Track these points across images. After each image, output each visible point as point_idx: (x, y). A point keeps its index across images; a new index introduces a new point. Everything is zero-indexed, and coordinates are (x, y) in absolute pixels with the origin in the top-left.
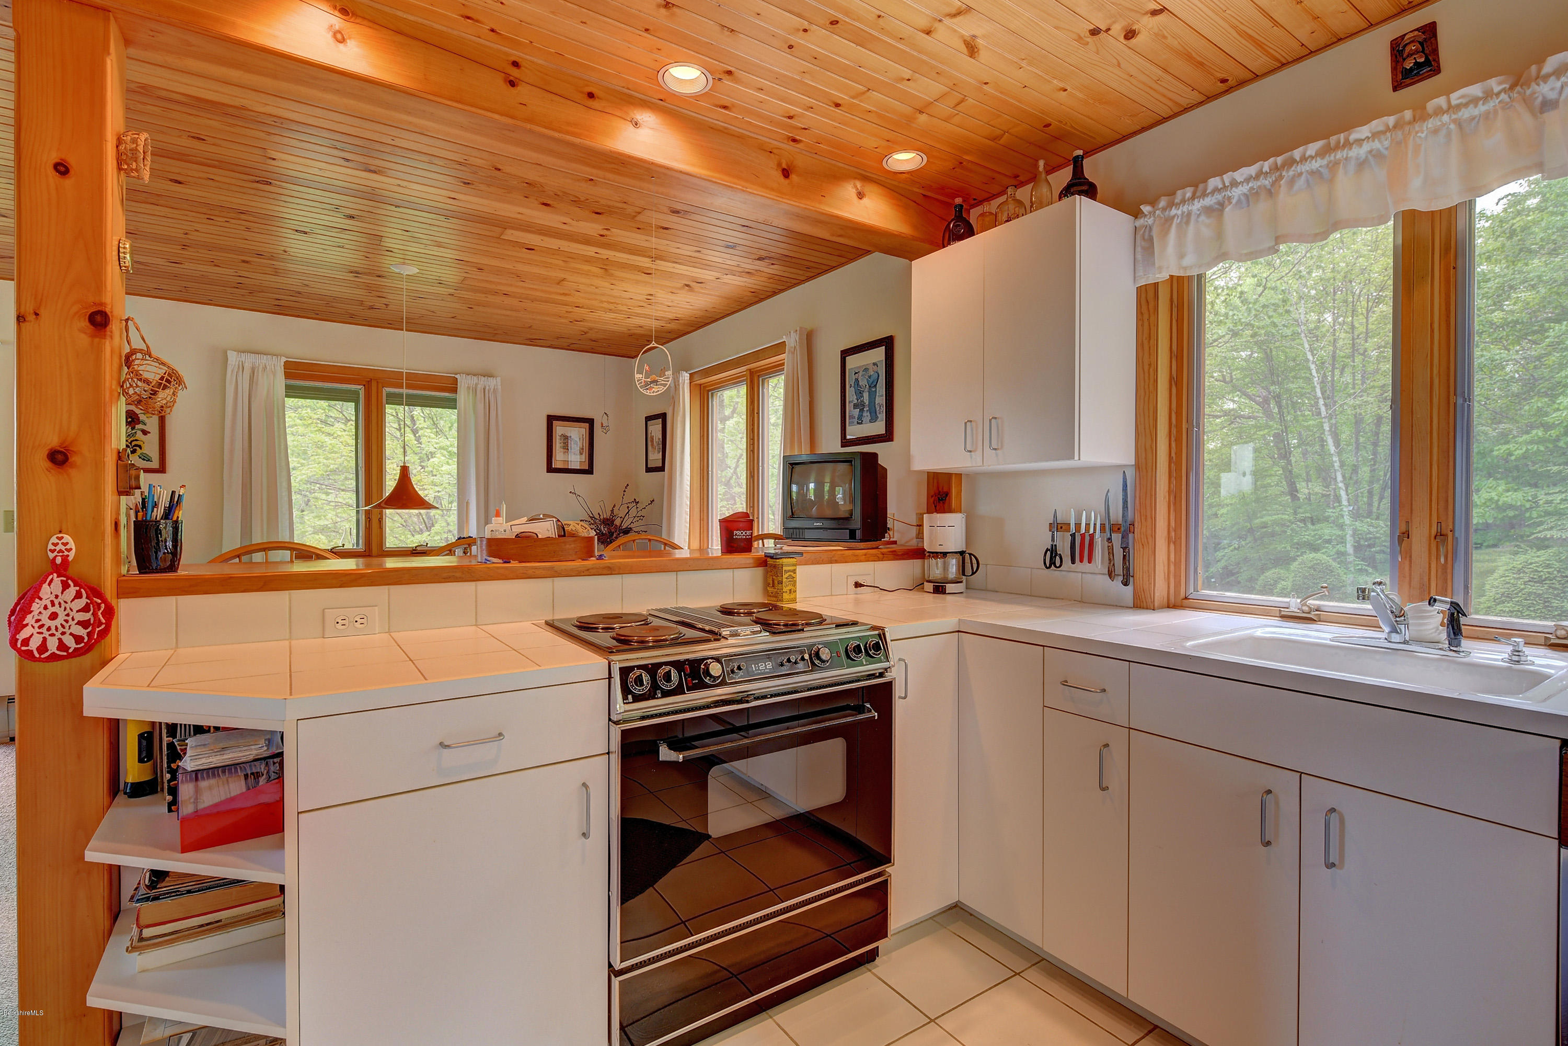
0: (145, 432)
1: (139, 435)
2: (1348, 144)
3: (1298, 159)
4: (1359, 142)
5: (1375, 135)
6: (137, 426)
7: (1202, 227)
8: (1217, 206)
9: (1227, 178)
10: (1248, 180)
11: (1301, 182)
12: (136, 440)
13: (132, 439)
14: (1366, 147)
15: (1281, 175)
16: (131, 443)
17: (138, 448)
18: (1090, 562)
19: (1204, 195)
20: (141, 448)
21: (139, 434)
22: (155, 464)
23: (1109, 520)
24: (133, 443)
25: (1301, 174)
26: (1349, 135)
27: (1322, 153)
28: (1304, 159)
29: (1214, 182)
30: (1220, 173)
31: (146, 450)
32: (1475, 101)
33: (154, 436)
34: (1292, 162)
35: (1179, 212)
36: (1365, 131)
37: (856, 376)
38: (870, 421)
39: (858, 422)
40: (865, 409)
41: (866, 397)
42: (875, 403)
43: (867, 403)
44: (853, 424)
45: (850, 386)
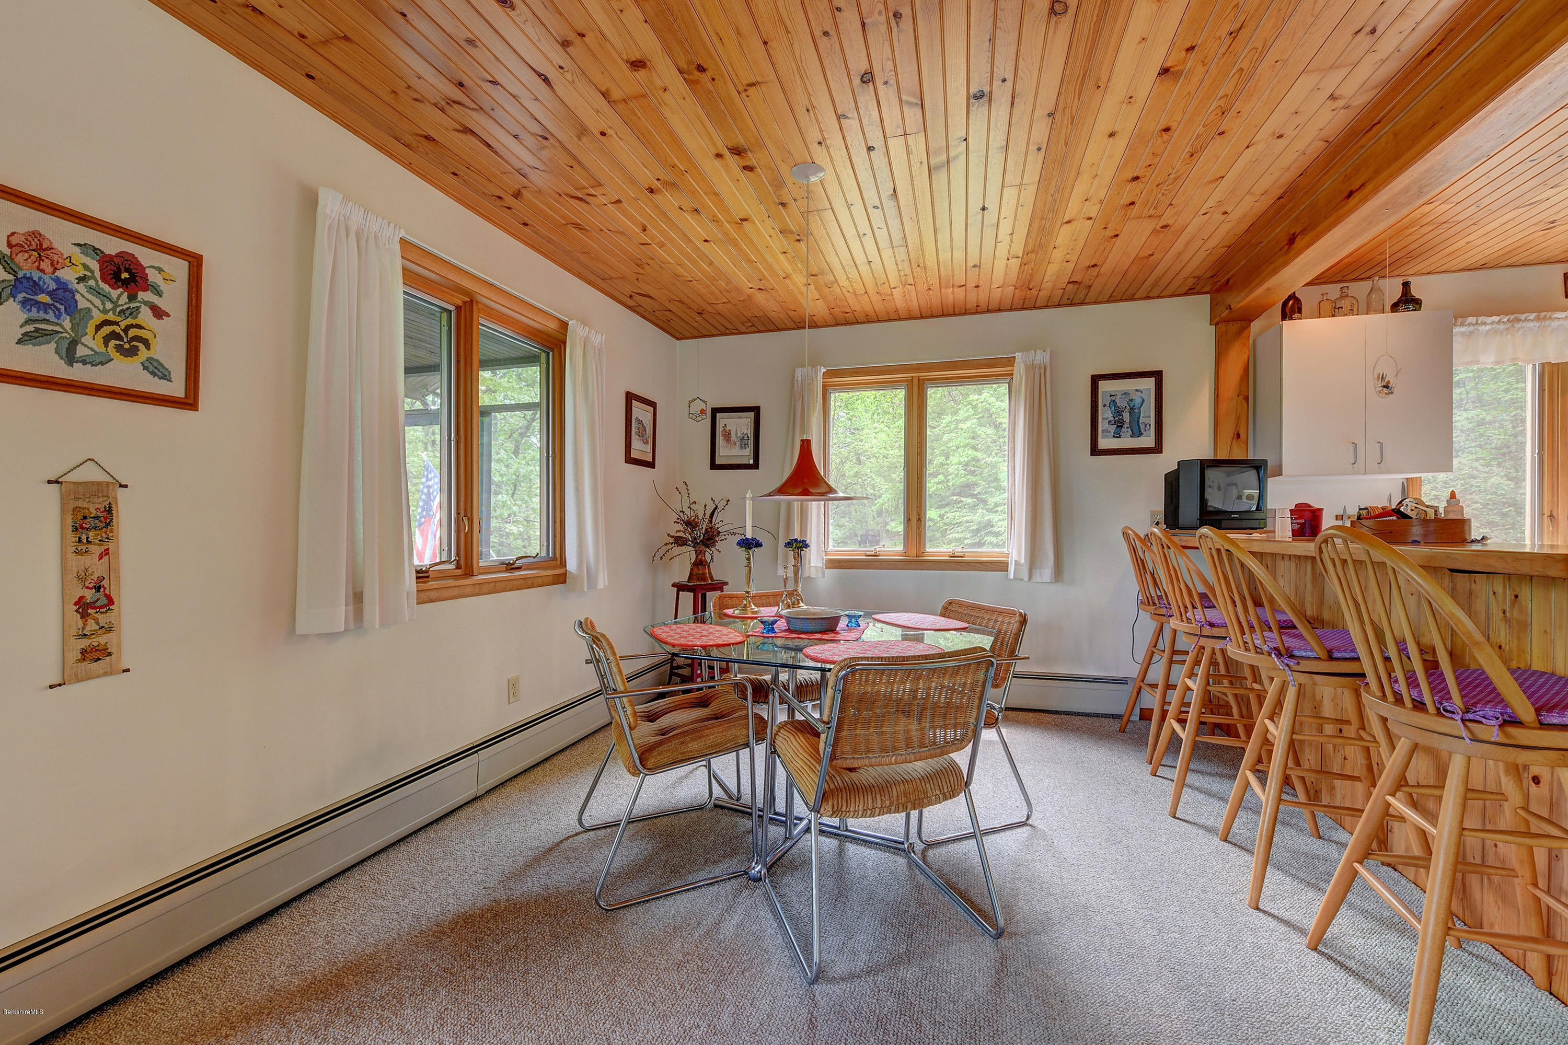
0: (159, 313)
1: (145, 316)
2: (1550, 319)
3: (1523, 319)
4: (1559, 319)
5: (1566, 318)
6: (141, 295)
9: (1481, 319)
10: (1492, 323)
12: (139, 327)
13: (129, 321)
14: (1560, 323)
16: (126, 330)
17: (141, 346)
19: (1462, 325)
20: (148, 346)
21: (146, 313)
22: (177, 388)
24: (132, 332)
25: (1524, 327)
26: (1552, 314)
27: (1538, 319)
28: (1526, 320)
29: (1471, 320)
31: (159, 351)
33: (176, 325)
34: (1519, 320)
36: (1562, 315)
37: (1113, 398)
38: (1131, 436)
39: (1114, 436)
40: (1125, 426)
41: (1126, 416)
42: (1138, 422)
43: (1128, 421)
44: (1107, 437)
45: (1105, 406)
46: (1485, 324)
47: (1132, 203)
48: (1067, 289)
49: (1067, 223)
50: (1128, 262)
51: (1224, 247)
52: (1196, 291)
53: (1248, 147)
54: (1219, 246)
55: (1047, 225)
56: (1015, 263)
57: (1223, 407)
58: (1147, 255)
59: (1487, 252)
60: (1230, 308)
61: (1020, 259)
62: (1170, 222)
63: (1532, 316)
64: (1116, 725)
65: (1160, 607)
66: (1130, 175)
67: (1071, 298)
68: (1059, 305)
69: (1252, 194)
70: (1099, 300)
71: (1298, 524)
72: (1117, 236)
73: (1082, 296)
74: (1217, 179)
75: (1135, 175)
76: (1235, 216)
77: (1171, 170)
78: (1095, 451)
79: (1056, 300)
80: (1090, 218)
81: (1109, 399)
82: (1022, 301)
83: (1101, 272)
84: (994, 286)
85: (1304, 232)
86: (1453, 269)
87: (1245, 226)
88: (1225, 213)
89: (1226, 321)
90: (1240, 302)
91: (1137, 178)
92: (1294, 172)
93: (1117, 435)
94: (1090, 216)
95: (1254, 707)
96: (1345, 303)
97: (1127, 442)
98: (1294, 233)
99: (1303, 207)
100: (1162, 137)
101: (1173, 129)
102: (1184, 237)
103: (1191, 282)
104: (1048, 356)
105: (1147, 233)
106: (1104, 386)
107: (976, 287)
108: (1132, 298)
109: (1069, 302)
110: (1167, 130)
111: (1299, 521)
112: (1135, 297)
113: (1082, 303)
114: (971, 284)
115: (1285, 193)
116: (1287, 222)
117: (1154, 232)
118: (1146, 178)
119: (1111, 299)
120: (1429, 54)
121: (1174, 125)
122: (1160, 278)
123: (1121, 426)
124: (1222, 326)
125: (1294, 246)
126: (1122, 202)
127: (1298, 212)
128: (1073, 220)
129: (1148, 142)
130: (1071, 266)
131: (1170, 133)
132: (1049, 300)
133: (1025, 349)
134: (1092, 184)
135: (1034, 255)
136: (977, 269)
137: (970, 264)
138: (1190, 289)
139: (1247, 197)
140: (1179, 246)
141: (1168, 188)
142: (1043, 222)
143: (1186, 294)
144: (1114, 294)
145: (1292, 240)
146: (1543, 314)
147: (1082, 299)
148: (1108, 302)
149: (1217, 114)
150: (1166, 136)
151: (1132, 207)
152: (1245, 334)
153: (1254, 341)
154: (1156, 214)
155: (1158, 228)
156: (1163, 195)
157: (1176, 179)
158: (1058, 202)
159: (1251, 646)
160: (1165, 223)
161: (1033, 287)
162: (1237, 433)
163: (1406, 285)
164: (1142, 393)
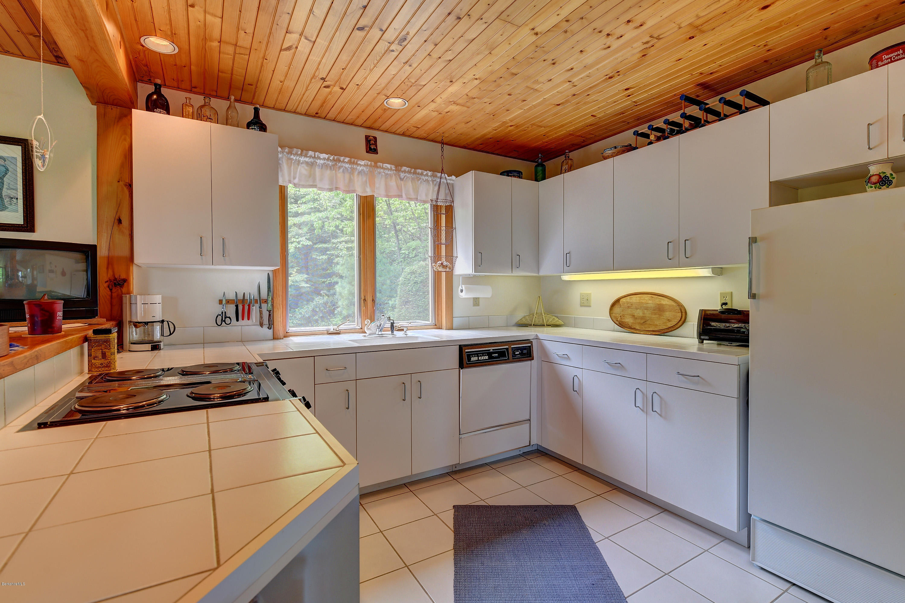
2: (357, 164)
3: (342, 161)
4: (361, 165)
5: (365, 165)
7: (303, 170)
8: (310, 163)
9: (317, 154)
10: (324, 159)
11: (341, 170)
14: (362, 168)
15: (336, 163)
18: (249, 319)
19: (306, 156)
23: (260, 297)
25: (342, 167)
26: (358, 161)
27: (350, 162)
28: (343, 162)
29: (311, 153)
30: (315, 151)
32: (388, 169)
35: (294, 158)
36: (362, 163)
42: (2, 193)
46: (319, 158)
63: (347, 160)
96: (207, 112)
124: (104, 107)
146: (353, 160)
152: (126, 120)
162: (117, 217)
163: (257, 111)
164: (5, 161)
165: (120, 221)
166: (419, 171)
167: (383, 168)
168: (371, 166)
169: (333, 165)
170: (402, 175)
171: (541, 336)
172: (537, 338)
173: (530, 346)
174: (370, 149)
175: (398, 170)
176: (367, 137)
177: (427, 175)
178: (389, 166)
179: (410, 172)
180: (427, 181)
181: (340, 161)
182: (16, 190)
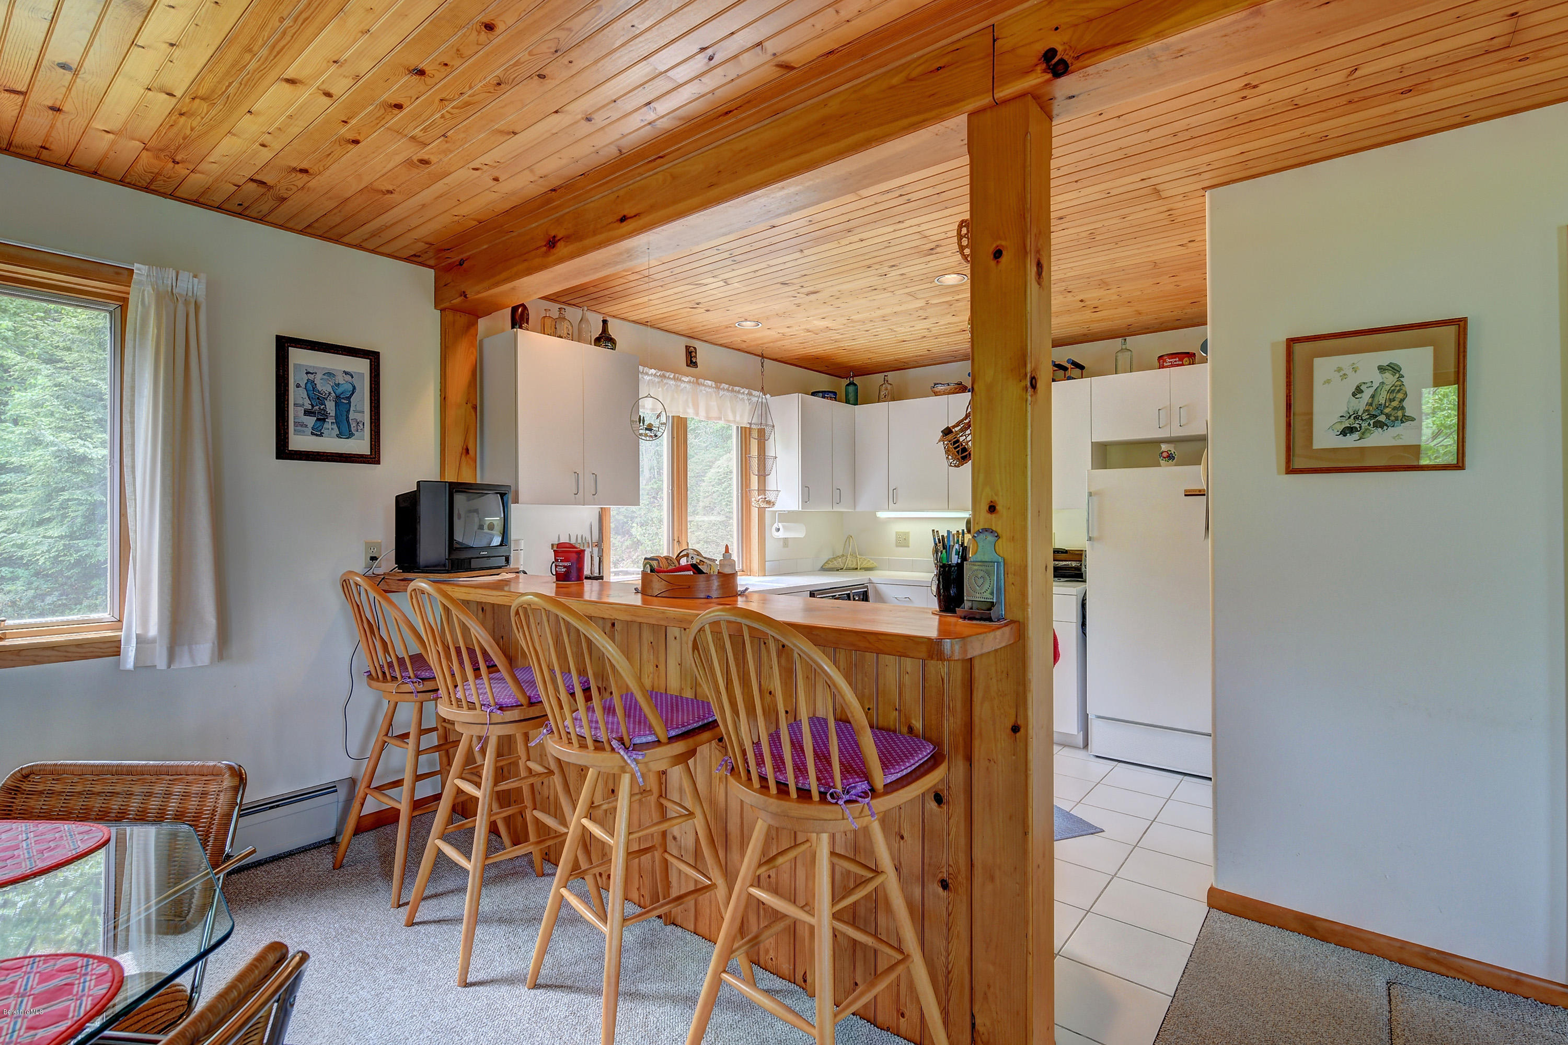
2: (680, 380)
3: (667, 377)
4: (684, 382)
5: (687, 382)
11: (667, 388)
14: (685, 385)
25: (668, 384)
26: (681, 377)
32: (708, 386)
36: (686, 379)
37: (311, 377)
38: (337, 436)
39: (312, 434)
40: (329, 420)
41: (330, 406)
42: (347, 417)
43: (333, 414)
44: (302, 433)
45: (298, 386)
46: (647, 374)
47: (399, 107)
48: (244, 187)
49: (288, 81)
50: (356, 187)
51: (474, 220)
52: (420, 260)
53: (556, 112)
54: (471, 217)
55: (251, 66)
56: (161, 105)
57: (452, 413)
58: (384, 189)
59: (655, 313)
60: (465, 296)
61: (174, 101)
62: (433, 159)
63: (671, 375)
64: (325, 859)
65: (403, 683)
66: (415, 61)
67: (246, 205)
68: (219, 208)
69: (532, 171)
70: (290, 225)
71: (565, 567)
72: (356, 142)
73: (265, 208)
74: (508, 133)
75: (421, 66)
76: (507, 186)
77: (467, 88)
78: (283, 452)
79: (218, 199)
80: (328, 95)
81: (305, 377)
82: (150, 176)
83: (310, 184)
84: (98, 125)
85: (567, 238)
86: (630, 319)
87: (508, 206)
88: (496, 179)
89: (455, 309)
90: (479, 292)
91: (421, 73)
92: (580, 168)
93: (317, 432)
94: (332, 91)
95: (566, 808)
96: (564, 326)
97: (330, 443)
98: (554, 237)
99: (568, 210)
100: (479, 33)
101: (498, 31)
102: (439, 187)
103: (421, 246)
104: (203, 286)
105: (399, 159)
106: (297, 356)
107: (52, 108)
108: (337, 240)
109: (239, 209)
110: (489, 27)
111: (566, 564)
112: (345, 239)
113: (261, 220)
114: (42, 96)
115: (560, 187)
116: (545, 220)
117: (409, 163)
118: (434, 81)
119: (307, 231)
120: (727, 113)
121: (501, 27)
122: (387, 227)
123: (324, 420)
124: (450, 315)
125: (554, 251)
126: (385, 96)
127: (561, 213)
128: (301, 82)
129: (462, 28)
130: (266, 154)
131: (491, 35)
132: (203, 193)
133: (156, 261)
134: (355, 41)
135: (205, 106)
136: (69, 75)
137: (55, 54)
138: (415, 255)
139: (527, 172)
140: (426, 195)
141: (452, 111)
142: (248, 56)
143: (408, 259)
144: (316, 225)
145: (552, 243)
146: (676, 375)
147: (264, 213)
148: (302, 232)
149: (549, 48)
150: (484, 36)
151: (396, 111)
152: (472, 331)
153: (481, 341)
154: (421, 139)
155: (415, 158)
156: (442, 116)
157: (467, 104)
158: (288, 38)
159: (590, 742)
160: (426, 157)
161: (183, 162)
162: (465, 447)
163: (605, 322)
164: (352, 377)
165: (467, 451)
166: (737, 388)
167: (704, 385)
168: (693, 382)
169: (658, 382)
170: (721, 393)
171: (874, 580)
172: (871, 582)
173: (866, 591)
174: (691, 361)
175: (718, 388)
176: (687, 347)
177: (743, 393)
178: (709, 383)
179: (728, 390)
180: (743, 400)
181: (665, 377)
182: (363, 412)
